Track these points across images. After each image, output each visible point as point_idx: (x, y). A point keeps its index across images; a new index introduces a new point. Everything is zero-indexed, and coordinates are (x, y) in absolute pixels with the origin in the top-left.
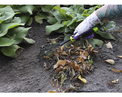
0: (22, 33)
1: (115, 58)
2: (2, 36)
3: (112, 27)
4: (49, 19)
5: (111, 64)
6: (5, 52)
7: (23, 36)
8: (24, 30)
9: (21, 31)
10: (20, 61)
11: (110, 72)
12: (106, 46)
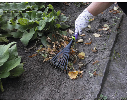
0: (13, 52)
1: (81, 38)
2: (6, 61)
3: (65, 19)
4: (13, 35)
5: (82, 42)
6: (13, 74)
7: (16, 54)
8: (12, 49)
9: (11, 51)
10: (27, 75)
11: (86, 47)
12: (69, 33)
